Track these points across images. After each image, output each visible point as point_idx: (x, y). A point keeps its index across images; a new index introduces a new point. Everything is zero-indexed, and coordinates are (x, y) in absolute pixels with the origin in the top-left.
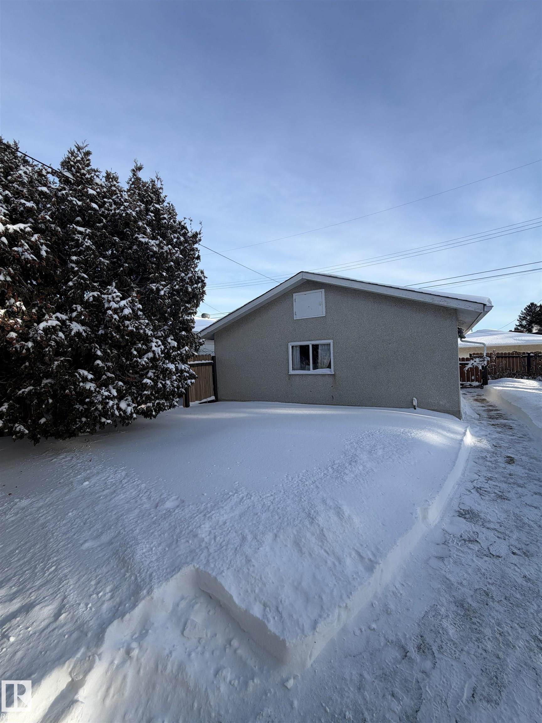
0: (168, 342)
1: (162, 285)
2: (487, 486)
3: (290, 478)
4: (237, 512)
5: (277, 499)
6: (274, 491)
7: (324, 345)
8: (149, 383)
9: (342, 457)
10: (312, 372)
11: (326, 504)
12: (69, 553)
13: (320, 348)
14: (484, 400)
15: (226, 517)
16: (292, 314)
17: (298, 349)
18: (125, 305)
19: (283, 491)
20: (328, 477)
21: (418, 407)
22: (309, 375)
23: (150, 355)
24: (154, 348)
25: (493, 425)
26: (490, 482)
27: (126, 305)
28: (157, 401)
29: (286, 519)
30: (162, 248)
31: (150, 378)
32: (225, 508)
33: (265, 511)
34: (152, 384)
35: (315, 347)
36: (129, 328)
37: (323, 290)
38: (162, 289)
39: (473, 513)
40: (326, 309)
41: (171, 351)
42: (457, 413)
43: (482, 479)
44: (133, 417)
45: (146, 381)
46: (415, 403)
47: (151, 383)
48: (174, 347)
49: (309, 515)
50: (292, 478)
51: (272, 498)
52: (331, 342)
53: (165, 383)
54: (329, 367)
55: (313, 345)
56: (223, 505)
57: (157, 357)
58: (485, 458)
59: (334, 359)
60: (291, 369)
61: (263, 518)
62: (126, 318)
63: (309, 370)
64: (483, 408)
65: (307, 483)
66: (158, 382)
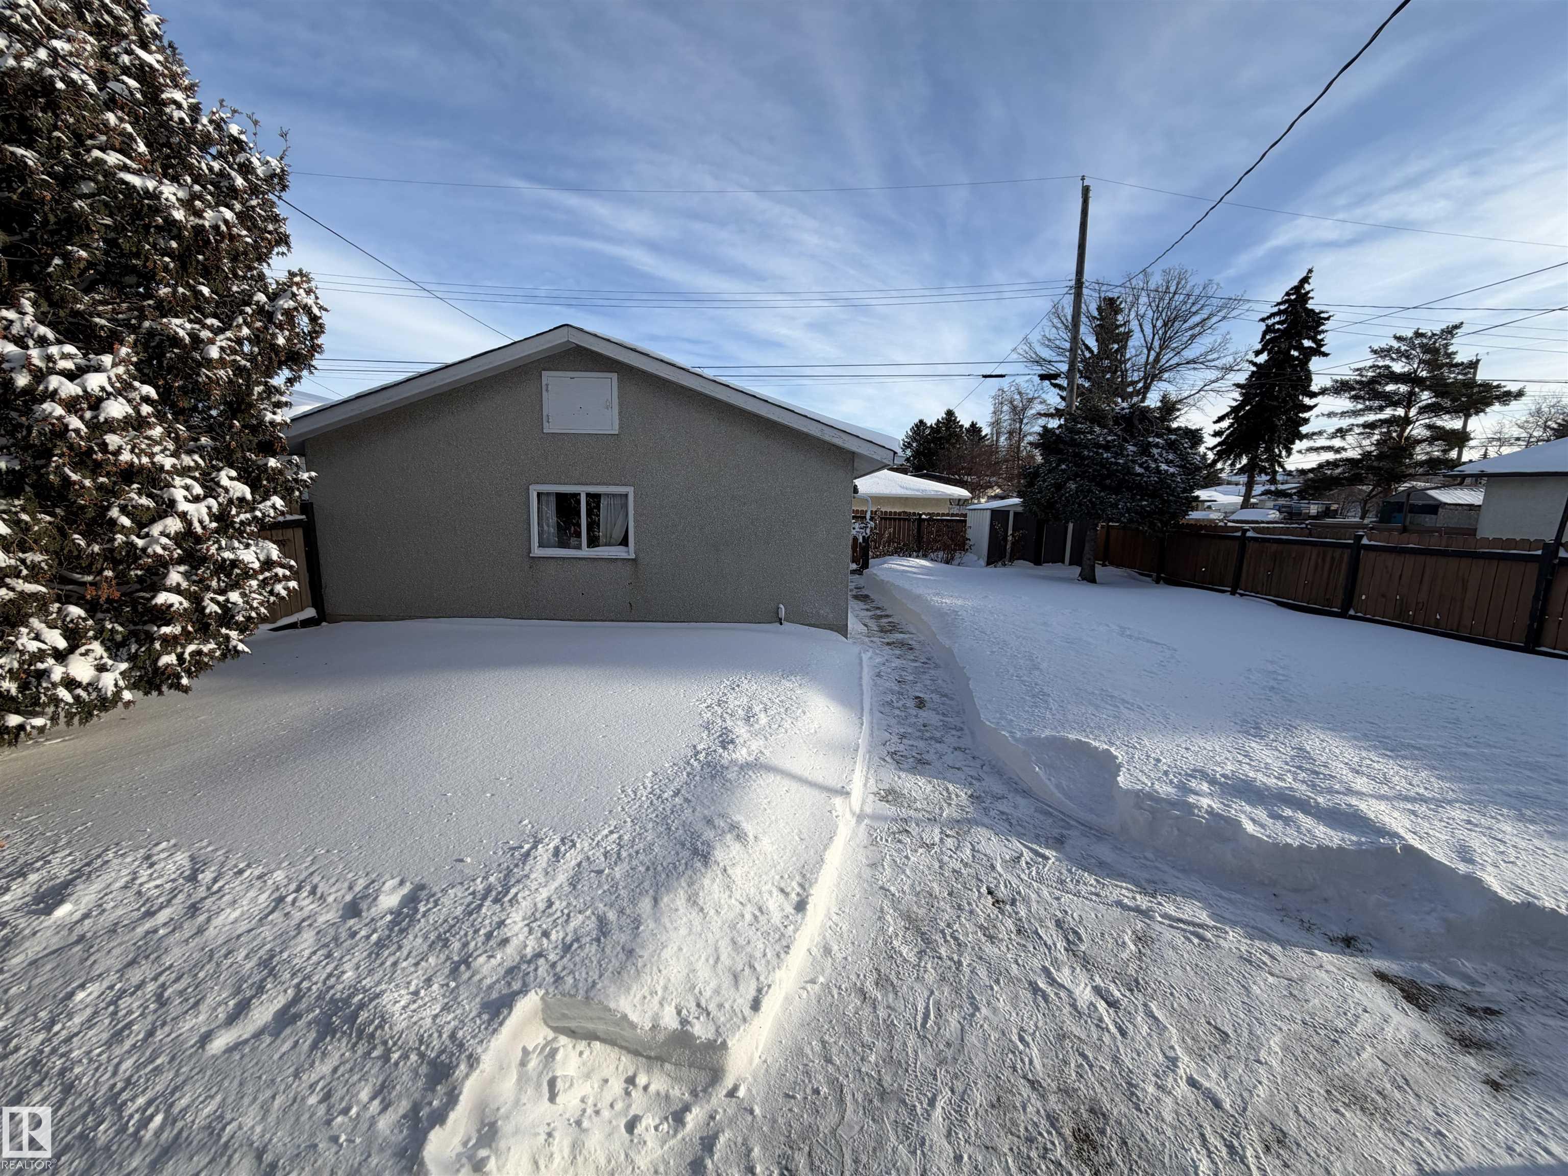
0: (222, 487)
1: (210, 328)
2: (902, 747)
3: (630, 791)
4: (562, 878)
5: (626, 838)
6: (613, 823)
7: (614, 495)
8: (177, 605)
9: (704, 735)
10: (586, 552)
11: (715, 827)
12: (177, 1075)
13: (603, 503)
14: (867, 596)
15: (544, 893)
16: (540, 420)
17: (553, 500)
18: (103, 389)
19: (629, 820)
20: (697, 778)
21: (787, 620)
22: (580, 559)
23: (174, 525)
24: (183, 506)
25: (888, 644)
26: (905, 741)
27: (110, 389)
28: (191, 648)
29: (660, 868)
30: (199, 214)
31: (177, 590)
32: (533, 876)
33: (616, 863)
34: (186, 604)
35: (594, 499)
36: (121, 458)
37: (615, 376)
38: (212, 342)
39: (895, 792)
40: (620, 420)
41: (234, 512)
42: (843, 630)
43: (895, 739)
44: (121, 699)
45: (162, 598)
46: (782, 614)
47: (181, 604)
48: (242, 500)
49: (695, 852)
50: (635, 793)
51: (615, 836)
52: (630, 490)
53: (227, 600)
54: (625, 542)
55: (588, 495)
56: (525, 873)
57: (199, 530)
58: (890, 703)
59: (635, 527)
60: (537, 544)
61: (618, 876)
62: (110, 426)
63: (579, 547)
64: (869, 613)
65: (665, 795)
66: (202, 600)
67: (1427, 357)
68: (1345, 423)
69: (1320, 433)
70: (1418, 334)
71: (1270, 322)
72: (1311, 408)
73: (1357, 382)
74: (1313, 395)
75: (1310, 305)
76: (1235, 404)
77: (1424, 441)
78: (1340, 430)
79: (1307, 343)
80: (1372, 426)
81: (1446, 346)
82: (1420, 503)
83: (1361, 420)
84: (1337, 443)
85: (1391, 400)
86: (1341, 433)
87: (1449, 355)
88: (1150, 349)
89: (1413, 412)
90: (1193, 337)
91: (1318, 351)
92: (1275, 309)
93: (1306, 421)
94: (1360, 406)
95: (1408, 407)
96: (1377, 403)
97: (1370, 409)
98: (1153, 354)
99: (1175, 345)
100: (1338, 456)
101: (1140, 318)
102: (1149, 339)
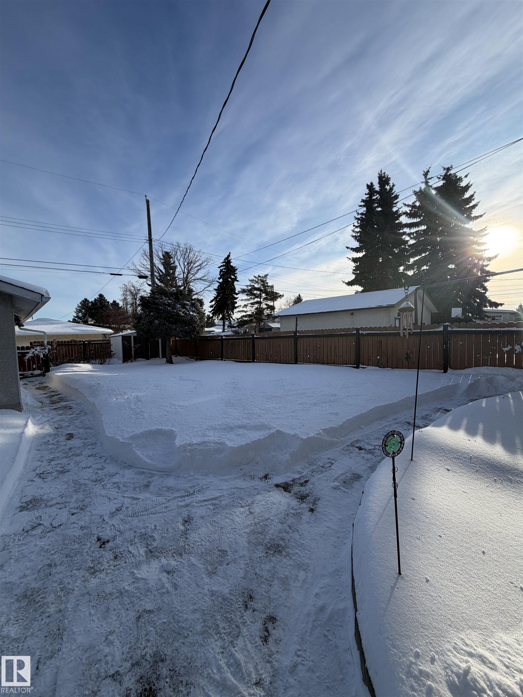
2: (49, 468)
14: (46, 387)
25: (55, 409)
39: (36, 500)
43: (44, 464)
58: (47, 443)
64: (46, 395)
67: (262, 283)
68: (246, 303)
69: (240, 306)
70: (259, 276)
71: (221, 268)
72: (237, 298)
73: (247, 290)
74: (237, 294)
75: (231, 264)
76: (215, 296)
77: (266, 309)
78: (245, 305)
79: (233, 277)
80: (252, 304)
81: (266, 280)
82: (267, 328)
83: (250, 302)
84: (245, 309)
85: (256, 296)
86: (245, 306)
87: (267, 283)
88: (184, 273)
89: (262, 300)
90: (198, 270)
91: (235, 279)
92: (222, 264)
93: (236, 303)
94: (249, 298)
95: (260, 298)
96: (253, 297)
97: (251, 298)
98: (185, 275)
99: (192, 272)
100: (246, 314)
101: (179, 260)
102: (183, 269)
